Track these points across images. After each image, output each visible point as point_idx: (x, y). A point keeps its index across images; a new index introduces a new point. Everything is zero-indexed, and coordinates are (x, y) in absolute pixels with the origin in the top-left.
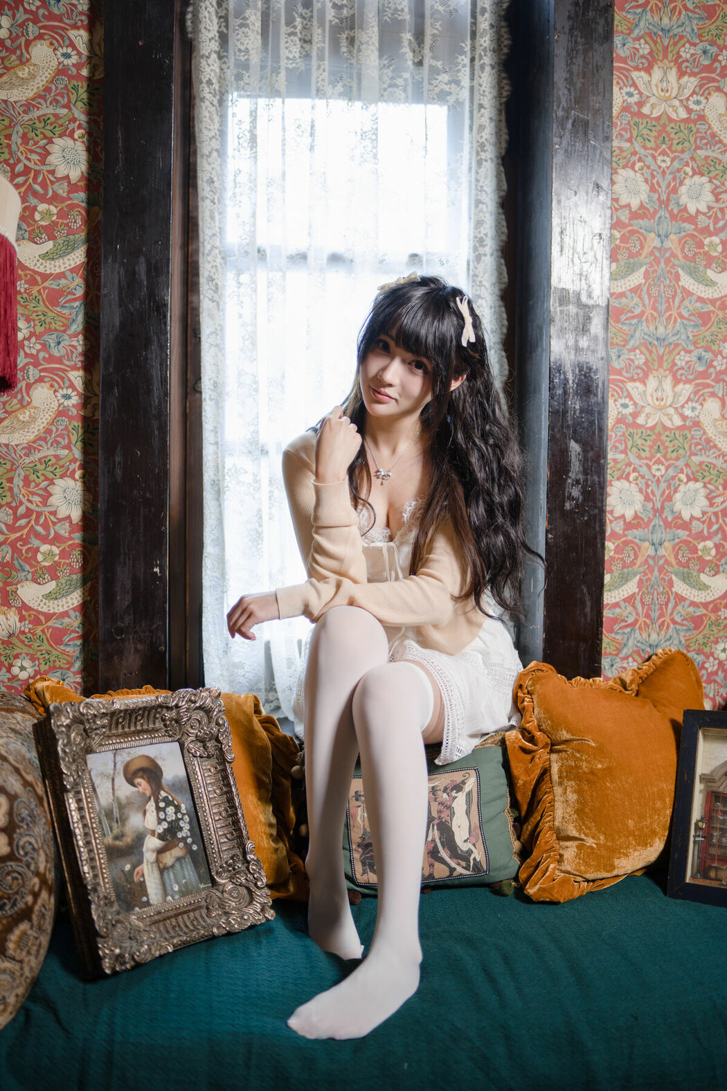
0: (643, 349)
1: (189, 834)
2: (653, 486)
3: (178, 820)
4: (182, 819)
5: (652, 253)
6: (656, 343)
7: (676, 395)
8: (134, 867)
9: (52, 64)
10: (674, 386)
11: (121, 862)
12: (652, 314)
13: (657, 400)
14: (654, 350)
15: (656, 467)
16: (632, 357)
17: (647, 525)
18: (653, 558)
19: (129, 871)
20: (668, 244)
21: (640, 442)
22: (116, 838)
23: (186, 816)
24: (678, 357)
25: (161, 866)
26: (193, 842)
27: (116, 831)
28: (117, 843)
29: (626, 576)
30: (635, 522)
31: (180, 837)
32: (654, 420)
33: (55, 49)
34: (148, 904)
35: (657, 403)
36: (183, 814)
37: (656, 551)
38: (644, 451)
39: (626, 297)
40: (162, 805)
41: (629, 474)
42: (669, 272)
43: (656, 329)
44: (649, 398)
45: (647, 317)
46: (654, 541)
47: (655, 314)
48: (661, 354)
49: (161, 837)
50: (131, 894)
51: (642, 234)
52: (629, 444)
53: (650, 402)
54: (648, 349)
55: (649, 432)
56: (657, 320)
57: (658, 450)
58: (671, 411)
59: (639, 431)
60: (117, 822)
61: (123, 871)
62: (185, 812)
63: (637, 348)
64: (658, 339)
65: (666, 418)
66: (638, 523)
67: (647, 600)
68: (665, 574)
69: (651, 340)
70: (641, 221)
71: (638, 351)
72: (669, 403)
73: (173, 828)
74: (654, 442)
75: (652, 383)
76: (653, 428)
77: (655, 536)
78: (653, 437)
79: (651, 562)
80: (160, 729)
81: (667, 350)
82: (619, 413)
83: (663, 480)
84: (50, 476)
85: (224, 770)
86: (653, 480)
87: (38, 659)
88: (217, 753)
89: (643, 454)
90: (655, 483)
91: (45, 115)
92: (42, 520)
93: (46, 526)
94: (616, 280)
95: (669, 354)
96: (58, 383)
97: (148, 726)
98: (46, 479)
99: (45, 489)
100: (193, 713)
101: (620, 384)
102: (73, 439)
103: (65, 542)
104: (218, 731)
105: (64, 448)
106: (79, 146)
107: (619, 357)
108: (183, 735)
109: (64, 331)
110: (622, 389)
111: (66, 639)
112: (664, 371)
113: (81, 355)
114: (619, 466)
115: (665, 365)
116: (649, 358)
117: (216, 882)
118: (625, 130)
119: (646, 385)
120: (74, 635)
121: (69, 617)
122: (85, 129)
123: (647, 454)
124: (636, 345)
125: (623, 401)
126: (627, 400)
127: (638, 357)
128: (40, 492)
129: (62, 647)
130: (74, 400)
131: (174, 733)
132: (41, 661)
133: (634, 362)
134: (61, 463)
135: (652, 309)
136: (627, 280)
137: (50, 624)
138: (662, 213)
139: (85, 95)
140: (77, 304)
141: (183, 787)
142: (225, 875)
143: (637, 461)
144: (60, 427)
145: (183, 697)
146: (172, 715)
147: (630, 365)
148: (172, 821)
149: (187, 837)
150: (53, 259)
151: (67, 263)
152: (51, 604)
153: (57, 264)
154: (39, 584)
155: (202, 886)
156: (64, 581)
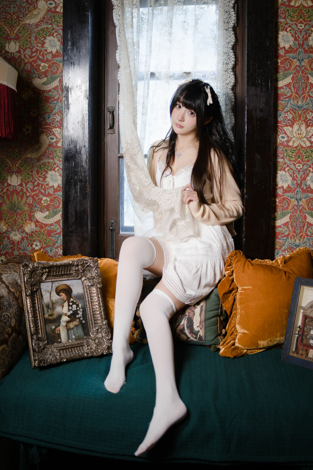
0: (292, 112)
1: (82, 316)
2: (297, 173)
3: (77, 310)
4: (79, 310)
5: (295, 68)
6: (298, 109)
7: (307, 132)
8: (56, 327)
9: (45, 8)
10: (307, 128)
11: (50, 325)
12: (295, 95)
13: (298, 134)
14: (297, 112)
15: (298, 165)
16: (286, 115)
17: (294, 191)
18: (297, 206)
19: (54, 329)
20: (303, 64)
21: (290, 153)
22: (50, 315)
23: (81, 309)
24: (308, 115)
25: (68, 328)
26: (83, 320)
27: (50, 312)
28: (50, 317)
29: (284, 213)
30: (288, 189)
31: (77, 317)
32: (297, 143)
34: (61, 342)
35: (298, 136)
36: (80, 308)
37: (298, 203)
38: (292, 157)
39: (283, 89)
40: (71, 304)
41: (285, 168)
42: (304, 76)
43: (298, 102)
44: (295, 134)
45: (293, 97)
46: (297, 198)
47: (297, 96)
48: (300, 114)
49: (69, 316)
50: (54, 338)
51: (291, 60)
52: (285, 154)
53: (295, 136)
54: (294, 112)
55: (294, 149)
56: (298, 98)
57: (299, 157)
58: (305, 139)
59: (290, 149)
60: (51, 309)
61: (51, 329)
62: (81, 307)
63: (289, 111)
64: (298, 107)
65: (302, 142)
66: (290, 190)
67: (294, 224)
68: (302, 213)
69: (295, 107)
70: (290, 54)
71: (289, 113)
72: (304, 136)
73: (75, 313)
74: (297, 153)
75: (296, 127)
76: (296, 147)
77: (297, 196)
78: (297, 151)
79: (296, 208)
80: (72, 274)
81: (303, 112)
82: (280, 141)
83: (301, 171)
84: (46, 170)
85: (97, 291)
86: (296, 170)
87: (42, 242)
88: (95, 284)
89: (292, 159)
90: (297, 172)
91: (43, 28)
92: (43, 188)
93: (45, 190)
94: (278, 81)
95: (304, 114)
96: (49, 133)
97: (67, 272)
98: (45, 171)
99: (44, 175)
100: (86, 268)
101: (281, 128)
102: (55, 155)
103: (52, 196)
104: (95, 275)
105: (51, 159)
106: (56, 39)
107: (280, 115)
108: (82, 277)
109: (51, 113)
110: (281, 130)
111: (52, 234)
112: (302, 121)
113: (57, 122)
114: (280, 164)
115: (302, 118)
116: (294, 116)
117: (91, 336)
118: (282, 13)
119: (293, 128)
120: (55, 233)
121: (53, 226)
122: (58, 32)
123: (294, 159)
124: (288, 110)
125: (282, 135)
126: (284, 135)
127: (289, 115)
128: (43, 176)
129: (51, 238)
130: (55, 140)
131: (78, 275)
132: (43, 243)
133: (287, 118)
134: (50, 165)
135: (296, 93)
136: (283, 81)
137: (46, 228)
138: (300, 50)
139: (58, 19)
140: (56, 102)
141: (81, 297)
142: (95, 333)
143: (289, 162)
144: (50, 151)
145: (81, 261)
146: (77, 268)
147: (285, 119)
148: (75, 310)
149: (81, 317)
150: (47, 85)
151: (52, 86)
152: (47, 220)
153: (48, 86)
154: (42, 212)
155: (85, 337)
156: (51, 211)
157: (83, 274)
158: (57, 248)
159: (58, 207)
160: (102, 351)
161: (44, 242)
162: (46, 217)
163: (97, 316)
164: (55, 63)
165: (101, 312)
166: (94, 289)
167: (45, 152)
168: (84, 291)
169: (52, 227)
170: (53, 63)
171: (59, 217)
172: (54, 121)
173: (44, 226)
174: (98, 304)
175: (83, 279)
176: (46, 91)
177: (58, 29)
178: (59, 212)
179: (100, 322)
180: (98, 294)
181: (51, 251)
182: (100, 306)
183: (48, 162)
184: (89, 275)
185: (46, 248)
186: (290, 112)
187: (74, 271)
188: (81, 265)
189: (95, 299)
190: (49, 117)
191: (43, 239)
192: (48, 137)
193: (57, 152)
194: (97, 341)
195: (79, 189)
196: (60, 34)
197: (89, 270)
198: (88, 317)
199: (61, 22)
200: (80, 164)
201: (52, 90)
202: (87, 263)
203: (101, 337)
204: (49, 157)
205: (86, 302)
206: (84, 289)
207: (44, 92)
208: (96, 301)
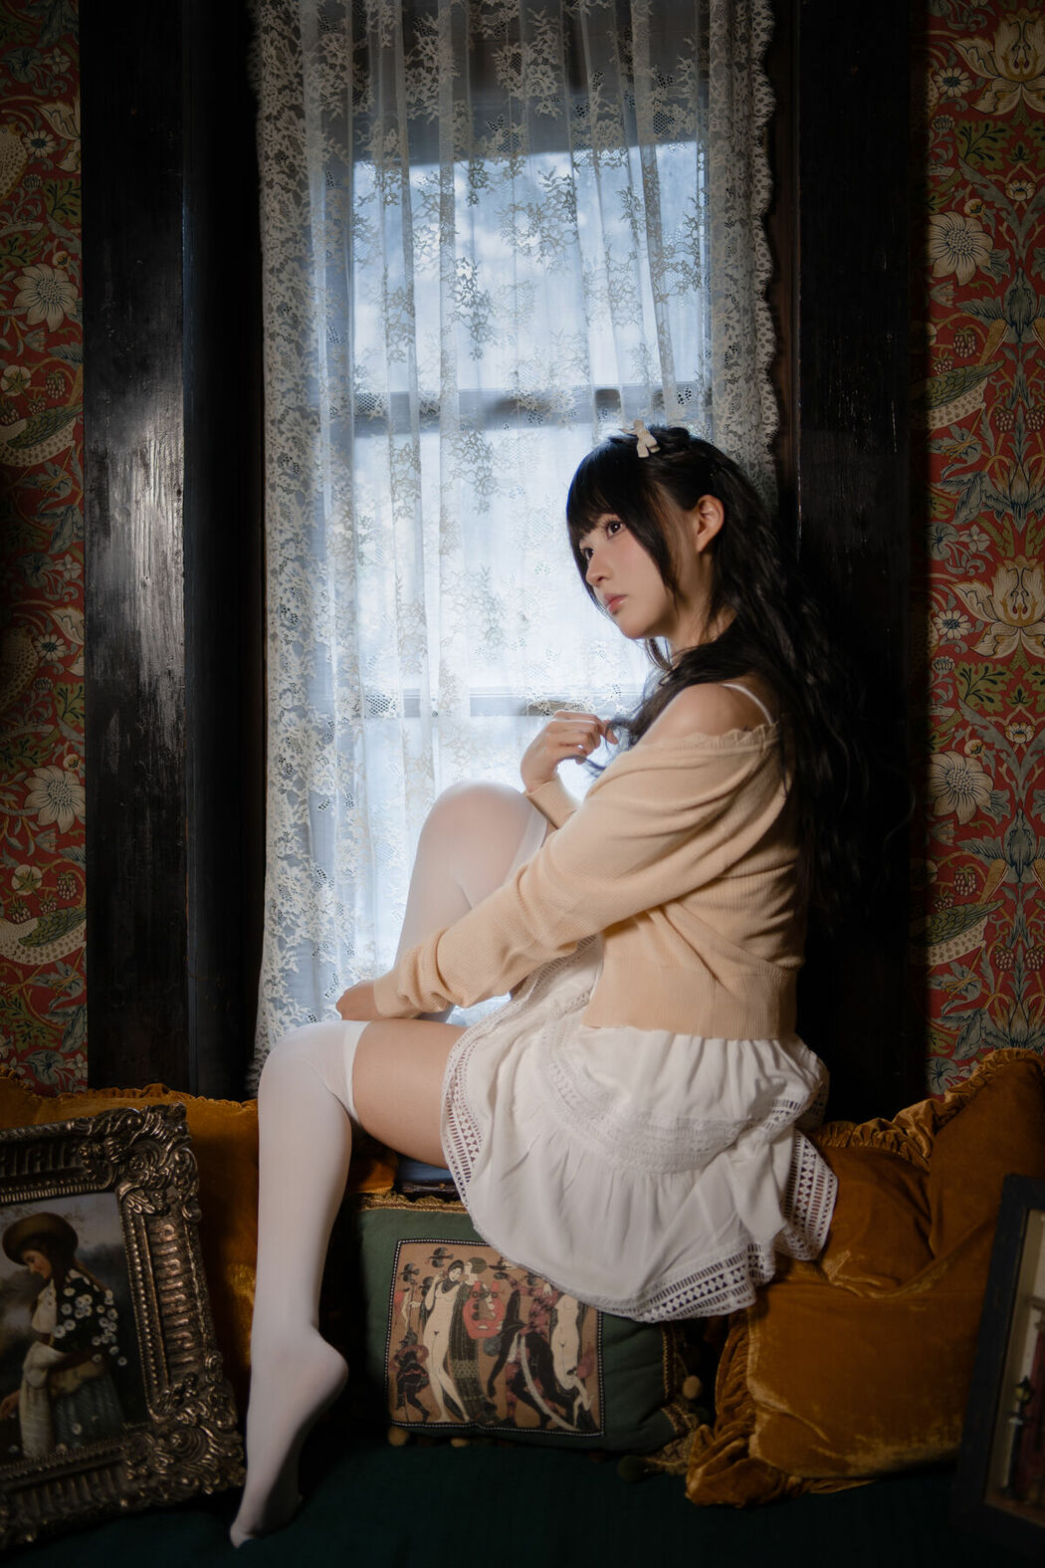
0: (986, 525)
1: (114, 1339)
2: (1011, 762)
3: (96, 1316)
4: (105, 1315)
5: (999, 355)
6: (1010, 511)
9: (19, 158)
12: (1000, 461)
13: (1015, 610)
14: (1007, 524)
15: (1014, 728)
16: (965, 539)
17: (1000, 830)
18: (1013, 887)
20: (1030, 336)
21: (982, 685)
23: (114, 1311)
25: (54, 1392)
26: (120, 1354)
29: (961, 918)
30: (977, 824)
31: (97, 1344)
32: (1009, 646)
33: (23, 136)
35: (1015, 617)
36: (108, 1308)
37: (1019, 875)
38: (991, 700)
39: (951, 436)
40: (69, 1292)
41: (963, 742)
43: (1010, 487)
44: (999, 610)
45: (992, 466)
46: (1016, 857)
47: (1007, 461)
48: (1020, 530)
49: (58, 1344)
51: (980, 324)
52: (963, 690)
53: (1001, 615)
54: (994, 523)
55: (999, 668)
56: (1013, 472)
57: (1019, 700)
59: (981, 667)
62: (111, 1303)
63: (973, 522)
64: (1013, 505)
65: (1031, 641)
66: (983, 827)
67: (1005, 960)
68: (1037, 917)
69: (1000, 507)
70: (977, 302)
71: (975, 529)
72: (1037, 616)
73: (88, 1328)
74: (1011, 685)
75: (1004, 582)
76: (1007, 661)
77: (1015, 849)
78: (1009, 676)
79: (1010, 895)
80: (78, 1170)
81: (1033, 522)
82: (941, 637)
83: (1028, 751)
84: (29, 764)
85: (181, 1236)
86: (1009, 751)
87: (14, 1033)
88: (174, 1207)
89: (989, 707)
90: (1014, 757)
91: (11, 235)
92: (17, 830)
93: (23, 837)
94: (930, 407)
95: (1038, 531)
96: (38, 628)
97: (54, 1166)
98: (23, 768)
99: (22, 784)
100: (134, 1146)
101: (942, 587)
102: (61, 708)
103: (51, 862)
104: (173, 1172)
105: (48, 722)
106: (60, 276)
107: (940, 540)
108: (118, 1181)
109: (45, 551)
110: (945, 596)
111: (53, 1004)
112: (1028, 559)
113: (70, 583)
114: (943, 728)
115: (1029, 549)
116: (998, 539)
117: (149, 1418)
118: (943, 145)
119: (992, 587)
120: (64, 999)
121: (57, 972)
122: (66, 250)
123: (998, 706)
124: (971, 517)
125: (949, 615)
126: (956, 615)
127: (975, 538)
128: (15, 788)
129: (47, 1017)
130: (60, 652)
131: (102, 1177)
132: (18, 1036)
133: (968, 548)
134: (45, 743)
135: (1002, 452)
136: (951, 406)
137: (30, 981)
138: (1017, 283)
139: (67, 200)
140: (62, 509)
141: (112, 1263)
142: (168, 1408)
143: (978, 720)
144: (42, 692)
145: (114, 1120)
146: (96, 1148)
147: (961, 553)
148: (85, 1318)
149: (111, 1344)
150: (27, 446)
151: (47, 449)
152: (31, 953)
153: (33, 453)
154: (15, 922)
155: (127, 1426)
156: (48, 919)
157: (122, 1170)
158: (72, 1054)
159: (75, 901)
160: (197, 1483)
161: (22, 1031)
162: (28, 941)
163: (180, 1335)
164: (59, 364)
165: (194, 1321)
166: (169, 1227)
167: (26, 699)
168: (128, 1237)
169: (53, 977)
170: (52, 367)
171: (75, 939)
172: (56, 581)
173: (20, 973)
174: (185, 1286)
175: (123, 1189)
176: (25, 468)
177: (69, 235)
178: (80, 921)
179: (191, 1358)
180: (182, 1248)
181: (49, 1066)
182: (191, 1295)
183: (38, 736)
184: (148, 1173)
185: (31, 1058)
186: (979, 526)
187: (84, 1158)
188: (113, 1135)
189: (173, 1267)
190: (38, 569)
191: (18, 1021)
192: (34, 640)
193: (71, 697)
194: (176, 1439)
195: (149, 836)
196: (74, 257)
197: (149, 1154)
198: (144, 1342)
199: (78, 210)
200: (155, 740)
201: (49, 466)
202: (141, 1127)
203: (195, 1420)
204: (40, 715)
205: (135, 1281)
206: (126, 1228)
207: (17, 472)
208: (174, 1273)
